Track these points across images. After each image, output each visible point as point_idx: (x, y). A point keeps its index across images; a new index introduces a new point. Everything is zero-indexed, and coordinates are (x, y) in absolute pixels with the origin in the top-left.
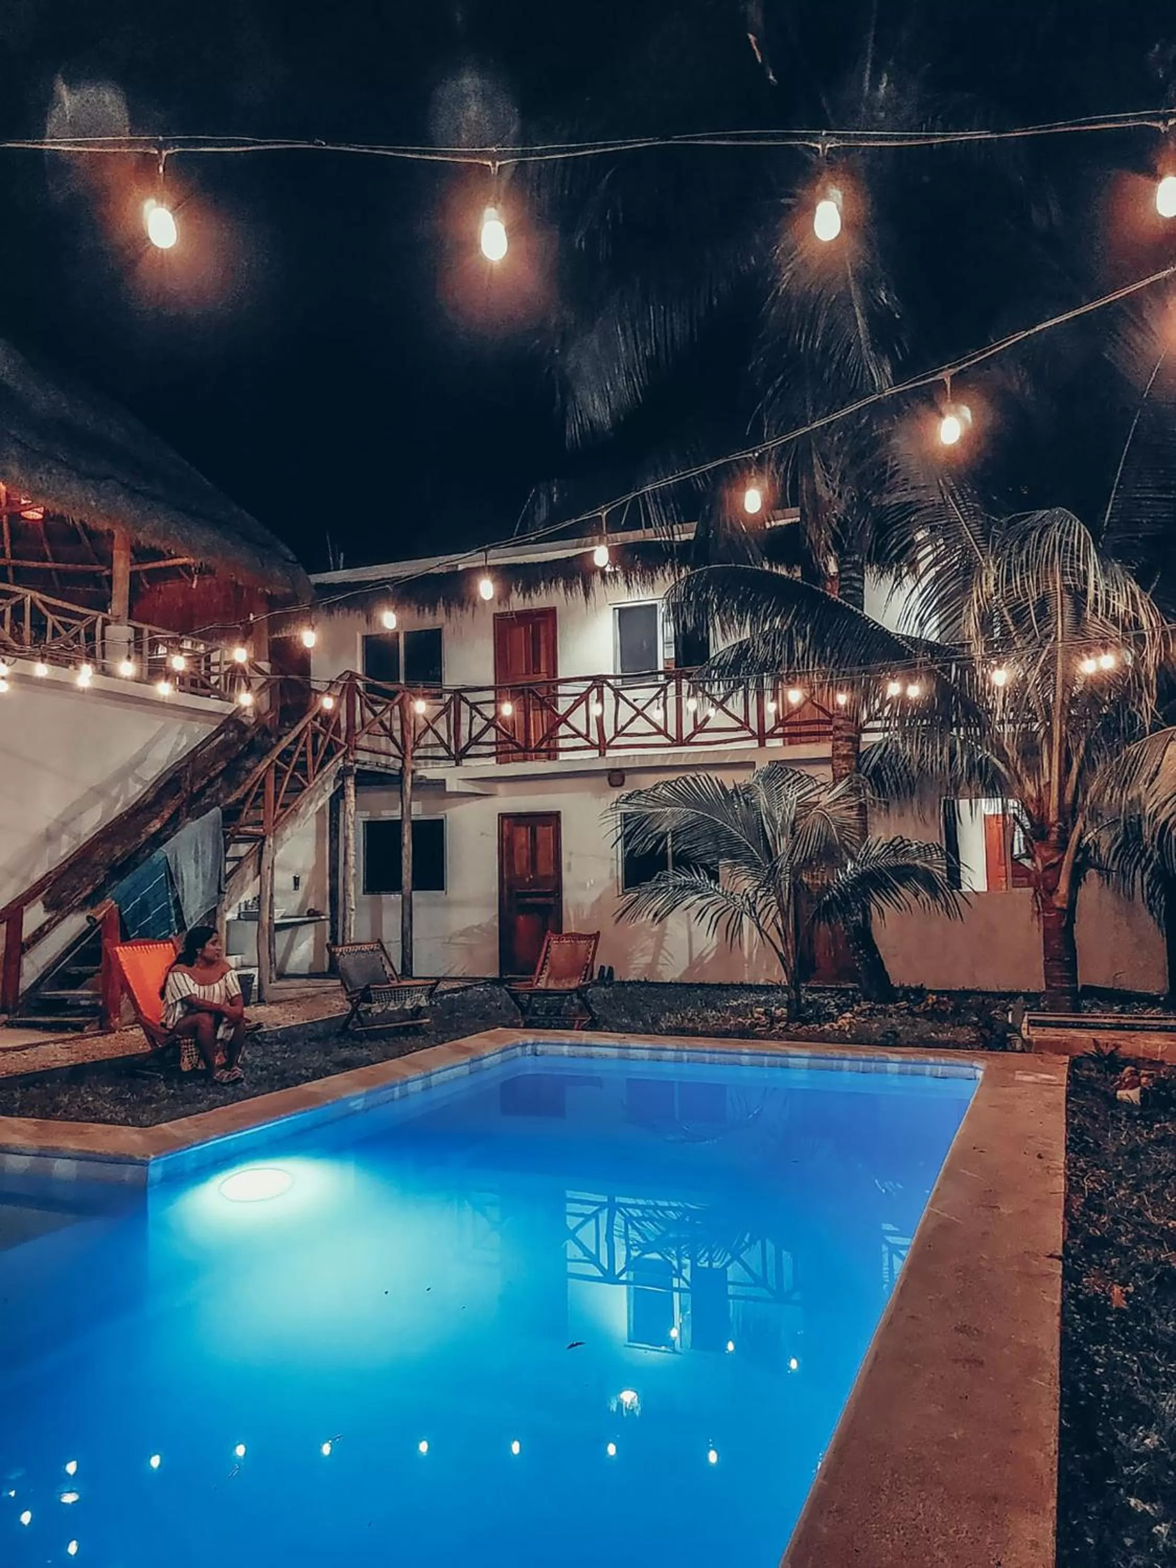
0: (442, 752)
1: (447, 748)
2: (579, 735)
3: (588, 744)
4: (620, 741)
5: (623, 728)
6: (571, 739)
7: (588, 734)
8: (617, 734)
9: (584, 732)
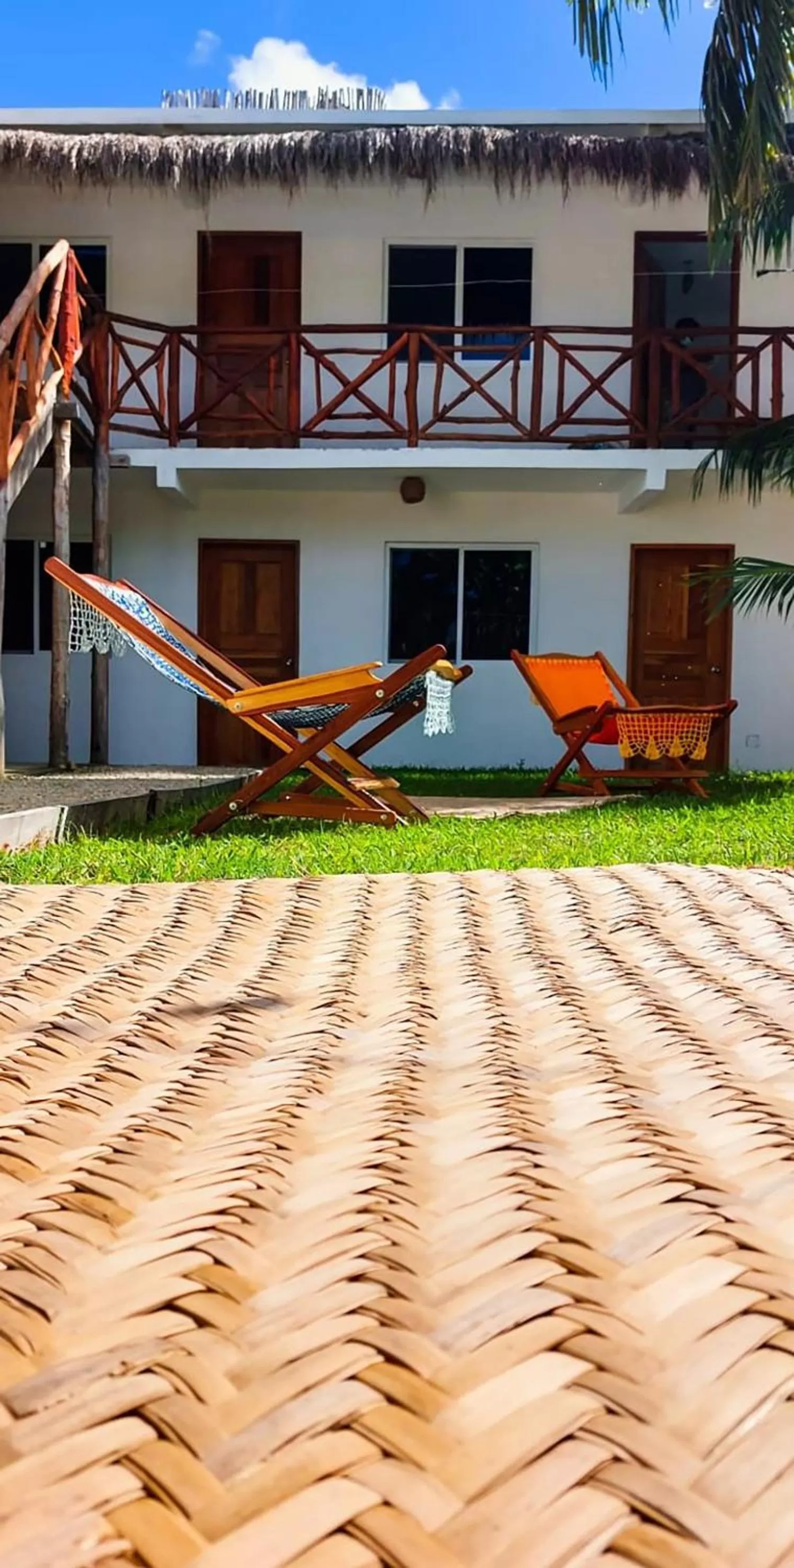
0: (150, 423)
1: (159, 419)
2: (375, 412)
3: (390, 429)
4: (441, 428)
5: (447, 409)
6: (364, 420)
7: (391, 413)
8: (440, 416)
9: (386, 409)
